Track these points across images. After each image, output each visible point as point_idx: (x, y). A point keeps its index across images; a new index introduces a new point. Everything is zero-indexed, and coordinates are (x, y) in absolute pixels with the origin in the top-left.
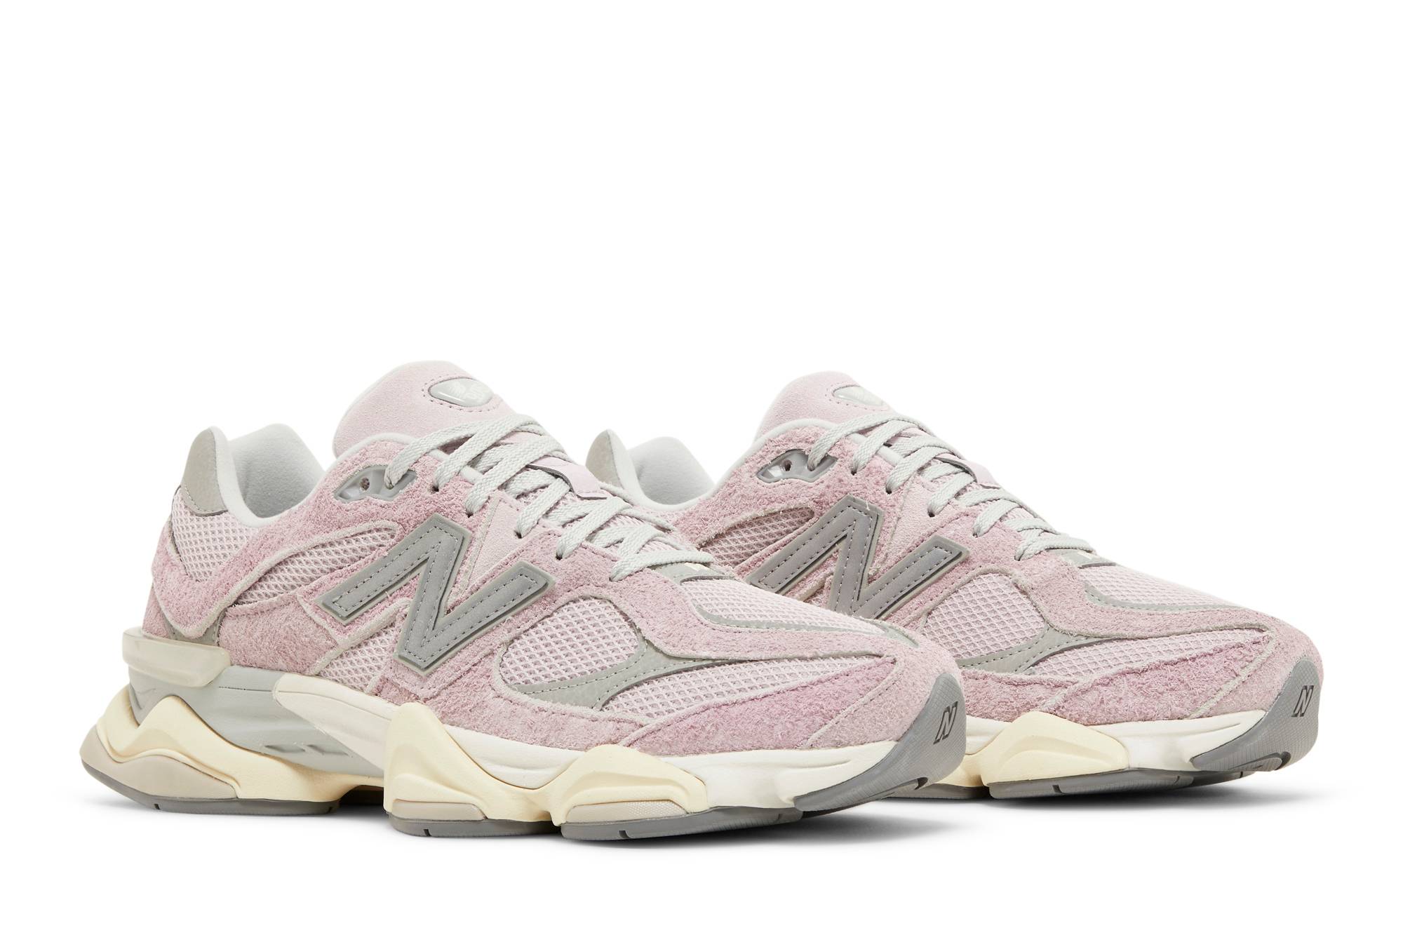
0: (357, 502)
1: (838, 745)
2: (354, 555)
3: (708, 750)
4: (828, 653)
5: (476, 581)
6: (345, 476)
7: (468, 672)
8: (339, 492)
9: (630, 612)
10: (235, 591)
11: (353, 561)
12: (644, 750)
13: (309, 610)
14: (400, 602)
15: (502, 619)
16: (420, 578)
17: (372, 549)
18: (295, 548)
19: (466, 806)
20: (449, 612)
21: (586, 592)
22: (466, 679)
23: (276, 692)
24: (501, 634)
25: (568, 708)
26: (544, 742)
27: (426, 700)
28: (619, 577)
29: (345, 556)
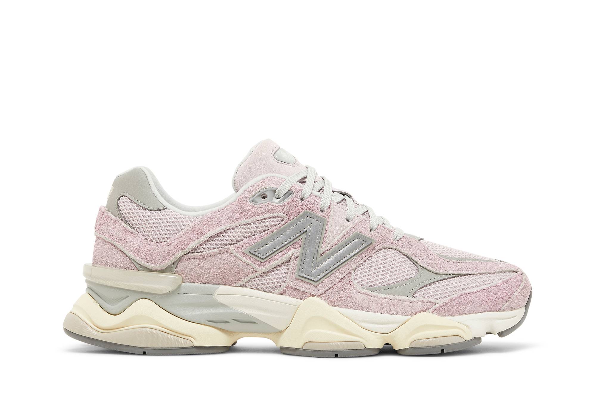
0: (262, 204)
1: (512, 309)
2: (261, 229)
3: (464, 314)
4: (498, 271)
5: (334, 241)
6: (254, 192)
7: (339, 282)
8: (251, 199)
9: (409, 254)
10: (190, 247)
11: (261, 232)
12: (438, 314)
13: (240, 256)
14: (293, 251)
15: (352, 258)
16: (303, 240)
17: (272, 226)
18: (229, 226)
19: (356, 343)
20: (321, 255)
21: (386, 246)
22: (338, 285)
23: (216, 294)
24: (352, 265)
25: (396, 297)
26: (389, 313)
27: (318, 296)
28: (397, 239)
29: (257, 230)
